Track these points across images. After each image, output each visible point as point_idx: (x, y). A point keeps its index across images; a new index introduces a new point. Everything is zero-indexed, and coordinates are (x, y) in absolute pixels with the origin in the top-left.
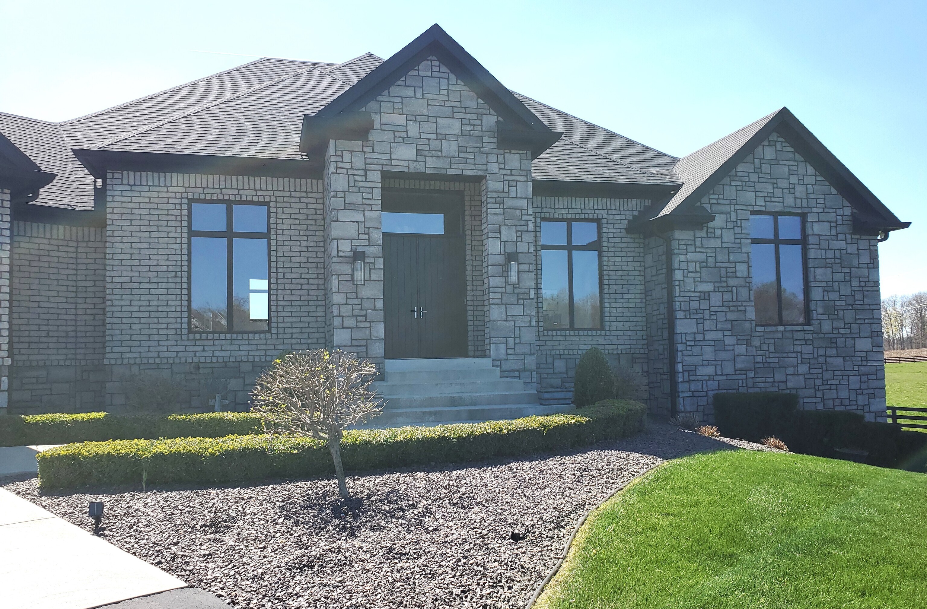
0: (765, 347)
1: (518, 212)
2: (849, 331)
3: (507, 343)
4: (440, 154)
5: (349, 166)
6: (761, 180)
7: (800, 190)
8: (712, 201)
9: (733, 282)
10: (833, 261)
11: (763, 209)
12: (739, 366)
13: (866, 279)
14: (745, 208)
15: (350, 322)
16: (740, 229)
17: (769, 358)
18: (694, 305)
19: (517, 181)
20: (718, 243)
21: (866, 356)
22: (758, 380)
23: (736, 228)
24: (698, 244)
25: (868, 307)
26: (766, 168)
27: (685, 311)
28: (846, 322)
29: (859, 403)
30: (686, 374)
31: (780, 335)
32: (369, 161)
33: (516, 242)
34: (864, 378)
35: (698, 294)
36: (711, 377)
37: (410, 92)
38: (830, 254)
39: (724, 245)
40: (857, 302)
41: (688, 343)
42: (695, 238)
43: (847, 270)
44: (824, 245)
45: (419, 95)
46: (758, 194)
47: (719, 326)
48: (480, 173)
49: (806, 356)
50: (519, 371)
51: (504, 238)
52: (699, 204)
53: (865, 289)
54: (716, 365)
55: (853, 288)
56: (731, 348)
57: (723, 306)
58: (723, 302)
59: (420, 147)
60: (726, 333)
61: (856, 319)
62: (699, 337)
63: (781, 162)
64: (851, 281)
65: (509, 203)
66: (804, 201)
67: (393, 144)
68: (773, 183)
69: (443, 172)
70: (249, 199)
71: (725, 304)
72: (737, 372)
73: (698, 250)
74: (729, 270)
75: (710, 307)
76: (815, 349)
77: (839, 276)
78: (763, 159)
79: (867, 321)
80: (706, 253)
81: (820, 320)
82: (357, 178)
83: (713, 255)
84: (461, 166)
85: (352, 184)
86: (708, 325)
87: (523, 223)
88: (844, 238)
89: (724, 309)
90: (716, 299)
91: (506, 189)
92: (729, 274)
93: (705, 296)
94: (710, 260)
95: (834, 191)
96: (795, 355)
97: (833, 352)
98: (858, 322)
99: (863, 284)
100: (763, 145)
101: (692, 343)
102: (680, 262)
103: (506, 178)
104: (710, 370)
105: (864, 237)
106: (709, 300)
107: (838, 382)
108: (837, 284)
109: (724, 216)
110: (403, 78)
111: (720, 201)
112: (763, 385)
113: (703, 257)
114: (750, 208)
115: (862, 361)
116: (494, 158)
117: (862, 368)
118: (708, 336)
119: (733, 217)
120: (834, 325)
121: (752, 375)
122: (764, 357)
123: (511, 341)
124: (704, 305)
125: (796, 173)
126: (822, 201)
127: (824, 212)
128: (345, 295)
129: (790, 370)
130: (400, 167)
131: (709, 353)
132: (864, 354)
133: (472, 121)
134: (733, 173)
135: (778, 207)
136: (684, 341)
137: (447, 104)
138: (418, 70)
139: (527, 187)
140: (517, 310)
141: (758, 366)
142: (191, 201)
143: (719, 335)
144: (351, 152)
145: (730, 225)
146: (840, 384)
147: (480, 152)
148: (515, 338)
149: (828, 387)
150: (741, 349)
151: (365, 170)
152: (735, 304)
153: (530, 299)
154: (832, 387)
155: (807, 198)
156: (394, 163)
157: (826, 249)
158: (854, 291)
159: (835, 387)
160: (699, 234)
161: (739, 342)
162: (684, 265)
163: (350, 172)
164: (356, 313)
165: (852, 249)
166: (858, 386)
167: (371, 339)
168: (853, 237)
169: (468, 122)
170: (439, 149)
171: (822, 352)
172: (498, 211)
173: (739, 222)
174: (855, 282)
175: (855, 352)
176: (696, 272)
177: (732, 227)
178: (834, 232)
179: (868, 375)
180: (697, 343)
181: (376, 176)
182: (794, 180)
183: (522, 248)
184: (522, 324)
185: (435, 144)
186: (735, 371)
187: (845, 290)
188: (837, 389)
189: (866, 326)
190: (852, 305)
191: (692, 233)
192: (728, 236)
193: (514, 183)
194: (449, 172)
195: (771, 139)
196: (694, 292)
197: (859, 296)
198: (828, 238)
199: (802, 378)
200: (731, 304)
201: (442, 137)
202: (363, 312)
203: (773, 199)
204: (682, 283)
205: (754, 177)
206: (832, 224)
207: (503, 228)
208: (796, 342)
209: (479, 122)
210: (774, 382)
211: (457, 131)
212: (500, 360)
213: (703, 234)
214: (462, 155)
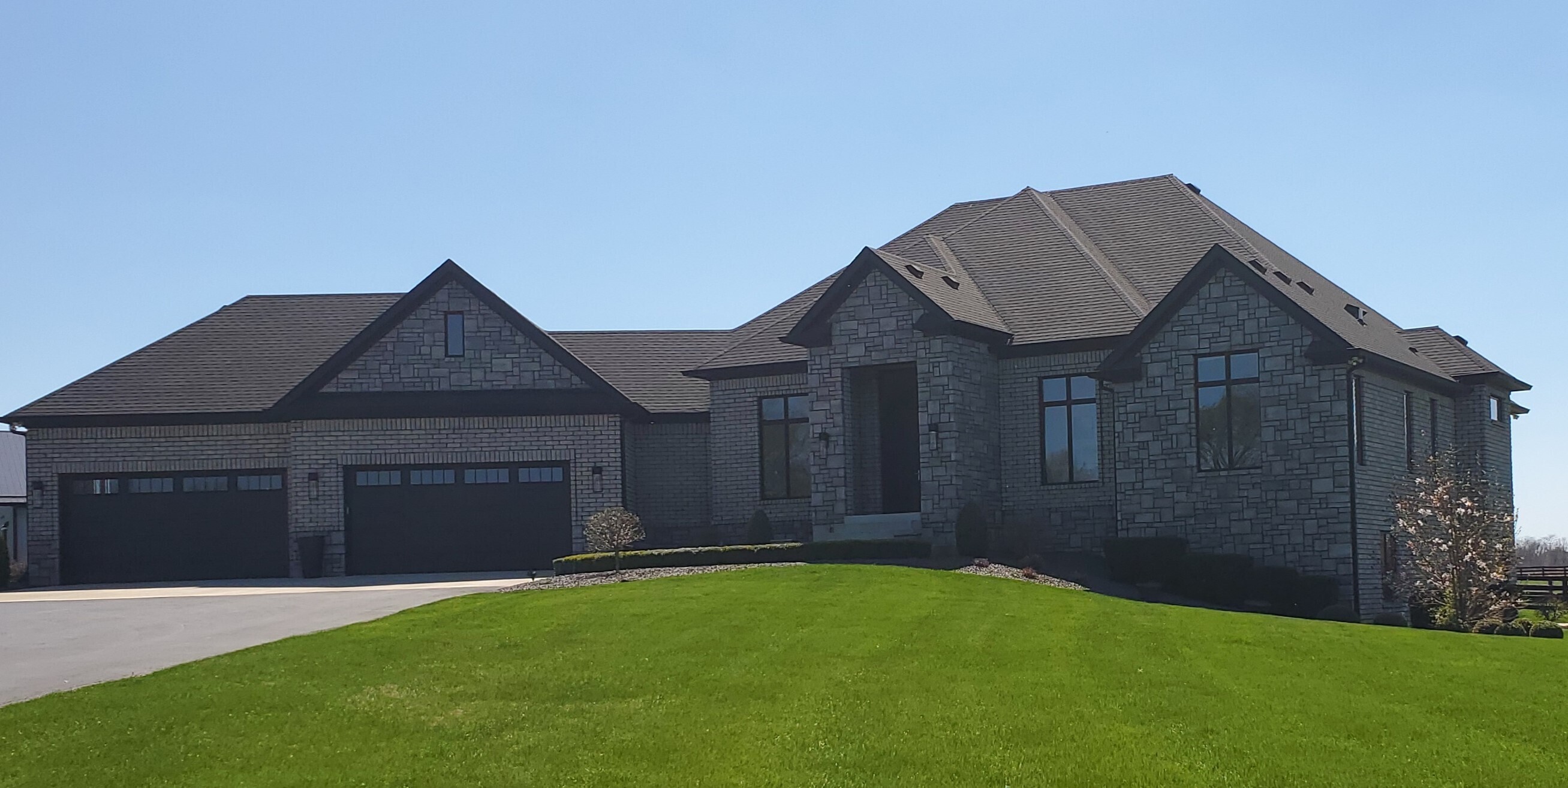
0: (1207, 493)
1: (941, 388)
2: (1305, 472)
3: (933, 500)
4: (881, 348)
5: (819, 367)
6: (1205, 321)
7: (1251, 326)
8: (1152, 351)
9: (1172, 429)
10: (1288, 397)
11: (1208, 351)
12: (1177, 512)
13: (1329, 414)
14: (1187, 353)
15: (822, 488)
16: (1181, 375)
17: (1211, 503)
18: (1133, 455)
19: (939, 362)
20: (1158, 391)
21: (1326, 498)
22: (1198, 526)
23: (1177, 375)
24: (1137, 394)
25: (1330, 444)
26: (1211, 308)
27: (1124, 462)
28: (1302, 461)
29: (1316, 549)
30: (1125, 522)
31: (1223, 480)
32: (832, 361)
33: (940, 413)
34: (1323, 522)
35: (1137, 444)
36: (1149, 525)
37: (859, 301)
38: (1285, 390)
39: (1164, 393)
40: (1316, 440)
41: (1127, 493)
42: (1134, 388)
43: (1305, 406)
44: (1277, 381)
45: (866, 303)
46: (1201, 336)
47: (1158, 475)
48: (912, 359)
49: (1252, 501)
50: (943, 523)
51: (930, 412)
52: (1138, 354)
53: (1327, 424)
54: (1154, 513)
55: (1312, 425)
56: (1170, 495)
57: (1162, 454)
58: (1163, 450)
59: (867, 345)
60: (1165, 481)
61: (1315, 459)
62: (1138, 486)
63: (1229, 299)
64: (1309, 417)
65: (934, 381)
66: (1255, 337)
67: (849, 346)
68: (1220, 323)
69: (883, 362)
70: (795, 392)
71: (1165, 452)
72: (1176, 519)
73: (1137, 401)
74: (1169, 417)
75: (1149, 456)
76: (1264, 494)
77: (1295, 413)
78: (1209, 298)
79: (1328, 460)
80: (1146, 402)
81: (1270, 461)
82: (825, 376)
83: (1153, 404)
84: (896, 355)
85: (822, 381)
86: (1147, 474)
87: (944, 397)
88: (1302, 370)
89: (1164, 457)
90: (1155, 448)
91: (931, 370)
92: (1169, 422)
93: (1144, 445)
94: (1149, 409)
95: (1292, 321)
96: (1240, 500)
97: (1286, 495)
98: (1317, 461)
99: (1323, 419)
100: (1210, 284)
101: (1131, 492)
102: (1119, 414)
103: (931, 360)
104: (1148, 518)
105: (1327, 367)
106: (1148, 449)
107: (1290, 527)
108: (1293, 421)
109: (1165, 363)
110: (855, 291)
111: (1161, 349)
112: (1203, 531)
113: (1142, 407)
114: (1193, 352)
115: (1320, 503)
116: (921, 345)
117: (1319, 511)
118: (1147, 485)
119: (1175, 364)
120: (1287, 467)
121: (1192, 521)
122: (1205, 503)
123: (936, 497)
124: (1144, 454)
125: (1246, 307)
126: (1277, 334)
127: (1278, 345)
128: (818, 467)
129: (1234, 516)
130: (853, 363)
131: (1147, 502)
132: (1324, 496)
133: (905, 317)
134: (1175, 318)
135: (1224, 347)
136: (1123, 491)
137: (887, 306)
138: (866, 282)
139: (947, 366)
140: (940, 471)
141: (1198, 512)
142: (760, 398)
143: (1159, 483)
144: (821, 356)
145: (1171, 372)
146: (1292, 529)
147: (911, 342)
148: (939, 495)
149: (1278, 532)
150: (1181, 496)
151: (830, 369)
152: (1174, 451)
153: (951, 461)
154: (1284, 532)
155: (1259, 333)
156: (850, 360)
157: (1279, 386)
158: (1313, 428)
159: (1286, 532)
160: (1139, 384)
161: (1179, 489)
162: (1123, 417)
163: (820, 372)
164: (826, 480)
165: (1312, 381)
166: (1315, 531)
167: (836, 500)
168: (1314, 368)
169: (901, 318)
170: (881, 344)
171: (1271, 495)
172: (925, 389)
173: (1180, 368)
174: (1315, 418)
175: (1312, 493)
176: (1135, 422)
177: (1173, 373)
178: (1290, 366)
179: (1327, 518)
180: (1136, 492)
181: (837, 372)
182: (1243, 315)
183: (944, 418)
184: (945, 483)
185: (878, 341)
186: (1174, 518)
187: (1302, 427)
188: (1288, 534)
189: (1327, 465)
190: (1310, 444)
191: (1131, 385)
192: (1169, 384)
193: (937, 364)
194: (889, 361)
195: (1218, 275)
196: (1133, 442)
197: (1319, 433)
198: (1284, 372)
199: (1247, 523)
200: (1170, 451)
201: (883, 334)
202: (830, 480)
203: (1219, 340)
204: (1121, 434)
205: (1198, 320)
206: (1288, 357)
207: (929, 402)
208: (1242, 487)
209: (910, 317)
210: (1216, 527)
211: (894, 327)
212: (928, 514)
213: (1142, 384)
214: (898, 346)
